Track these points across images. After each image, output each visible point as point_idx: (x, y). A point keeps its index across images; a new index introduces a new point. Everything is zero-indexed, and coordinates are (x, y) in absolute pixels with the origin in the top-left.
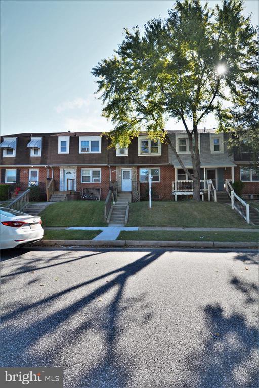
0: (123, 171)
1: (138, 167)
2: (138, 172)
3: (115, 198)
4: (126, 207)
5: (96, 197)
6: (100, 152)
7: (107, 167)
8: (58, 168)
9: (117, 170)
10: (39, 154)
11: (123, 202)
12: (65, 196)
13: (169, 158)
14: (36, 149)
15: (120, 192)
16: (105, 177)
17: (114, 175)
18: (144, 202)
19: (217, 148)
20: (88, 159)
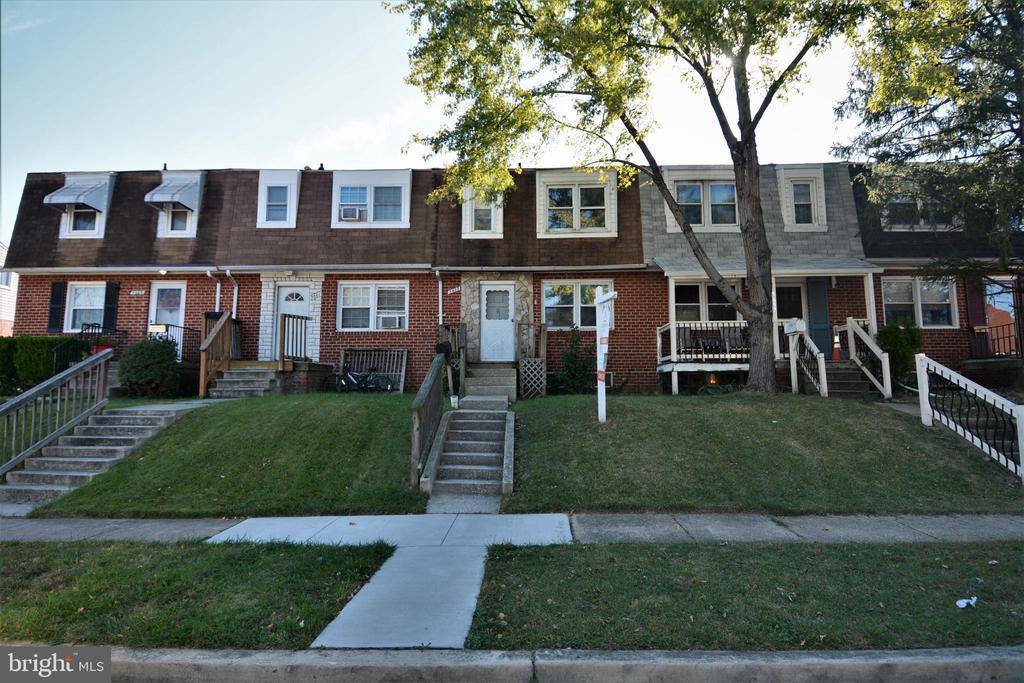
0: (485, 290)
1: (537, 277)
2: (537, 293)
3: (456, 384)
4: (503, 417)
5: (388, 380)
6: (404, 223)
7: (431, 275)
8: (255, 279)
9: (465, 288)
10: (190, 230)
11: (489, 398)
12: (273, 376)
13: (645, 245)
14: (178, 212)
15: (475, 364)
16: (422, 310)
17: (453, 305)
18: (576, 400)
19: (804, 214)
20: (360, 248)
